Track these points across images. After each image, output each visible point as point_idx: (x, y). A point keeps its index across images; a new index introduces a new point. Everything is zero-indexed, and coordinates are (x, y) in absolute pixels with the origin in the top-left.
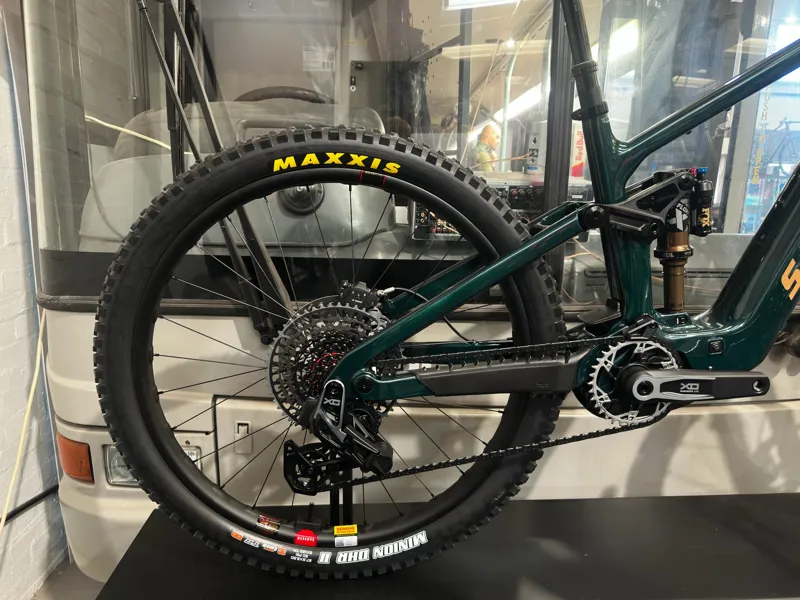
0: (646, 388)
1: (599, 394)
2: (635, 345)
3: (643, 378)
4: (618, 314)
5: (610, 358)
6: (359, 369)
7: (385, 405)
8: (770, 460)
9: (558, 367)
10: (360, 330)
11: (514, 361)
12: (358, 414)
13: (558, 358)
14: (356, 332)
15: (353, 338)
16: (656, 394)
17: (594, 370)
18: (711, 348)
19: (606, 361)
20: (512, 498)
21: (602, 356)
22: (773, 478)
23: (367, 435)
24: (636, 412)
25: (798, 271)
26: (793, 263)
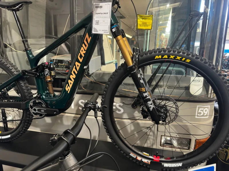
25: (69, 87)
26: (67, 85)
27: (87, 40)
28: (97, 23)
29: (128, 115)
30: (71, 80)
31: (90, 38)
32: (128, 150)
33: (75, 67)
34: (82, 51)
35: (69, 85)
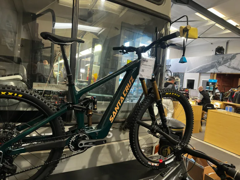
0: (81, 144)
1: (72, 147)
2: (80, 135)
3: (81, 142)
4: (77, 128)
5: (74, 138)
6: (8, 147)
7: (16, 155)
8: (120, 154)
9: (62, 142)
10: (9, 136)
11: (51, 141)
12: (6, 159)
13: (62, 139)
14: (8, 137)
15: (7, 139)
16: (83, 146)
17: (70, 141)
18: (96, 134)
19: (73, 139)
20: (51, 174)
21: (72, 138)
22: (121, 158)
23: (9, 164)
24: (80, 150)
25: (112, 117)
26: (111, 116)
27: (131, 81)
28: (143, 71)
29: (116, 138)
30: (115, 112)
31: (134, 79)
32: (147, 161)
33: (119, 100)
34: (127, 88)
35: (113, 116)
